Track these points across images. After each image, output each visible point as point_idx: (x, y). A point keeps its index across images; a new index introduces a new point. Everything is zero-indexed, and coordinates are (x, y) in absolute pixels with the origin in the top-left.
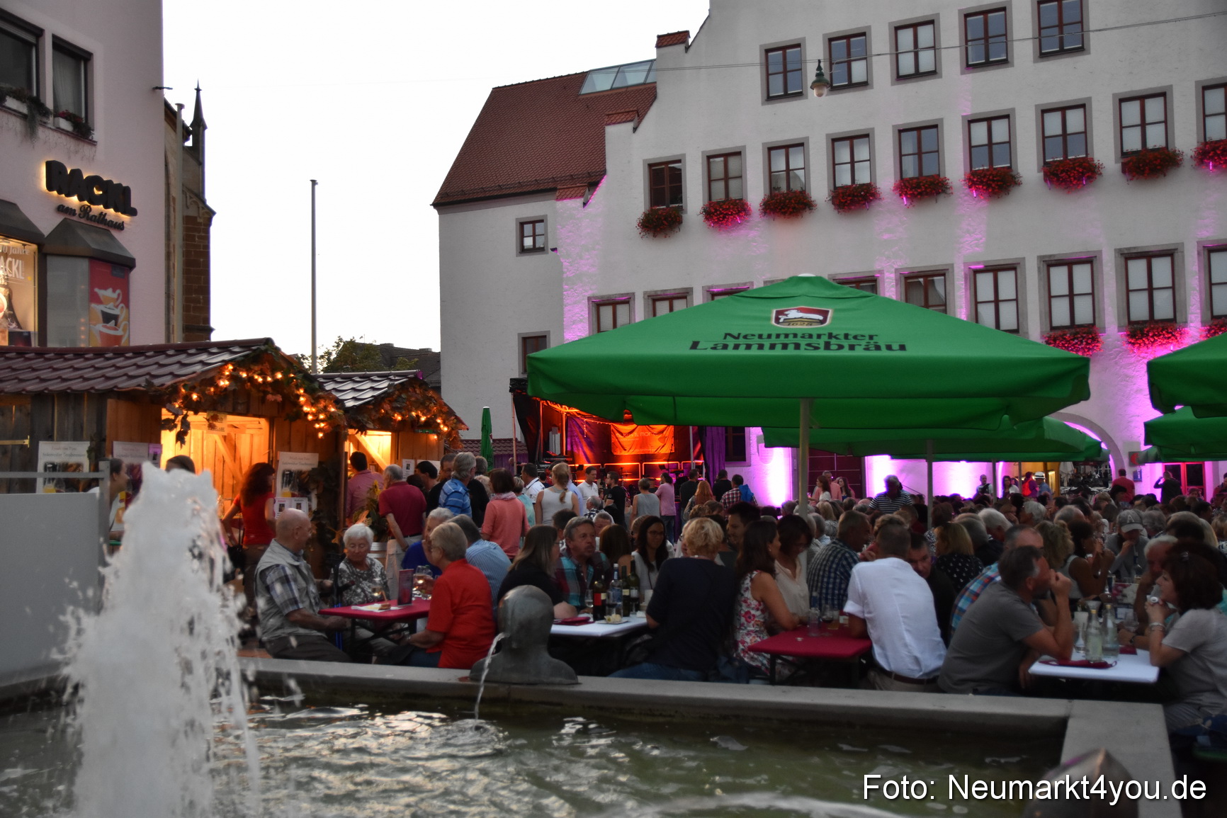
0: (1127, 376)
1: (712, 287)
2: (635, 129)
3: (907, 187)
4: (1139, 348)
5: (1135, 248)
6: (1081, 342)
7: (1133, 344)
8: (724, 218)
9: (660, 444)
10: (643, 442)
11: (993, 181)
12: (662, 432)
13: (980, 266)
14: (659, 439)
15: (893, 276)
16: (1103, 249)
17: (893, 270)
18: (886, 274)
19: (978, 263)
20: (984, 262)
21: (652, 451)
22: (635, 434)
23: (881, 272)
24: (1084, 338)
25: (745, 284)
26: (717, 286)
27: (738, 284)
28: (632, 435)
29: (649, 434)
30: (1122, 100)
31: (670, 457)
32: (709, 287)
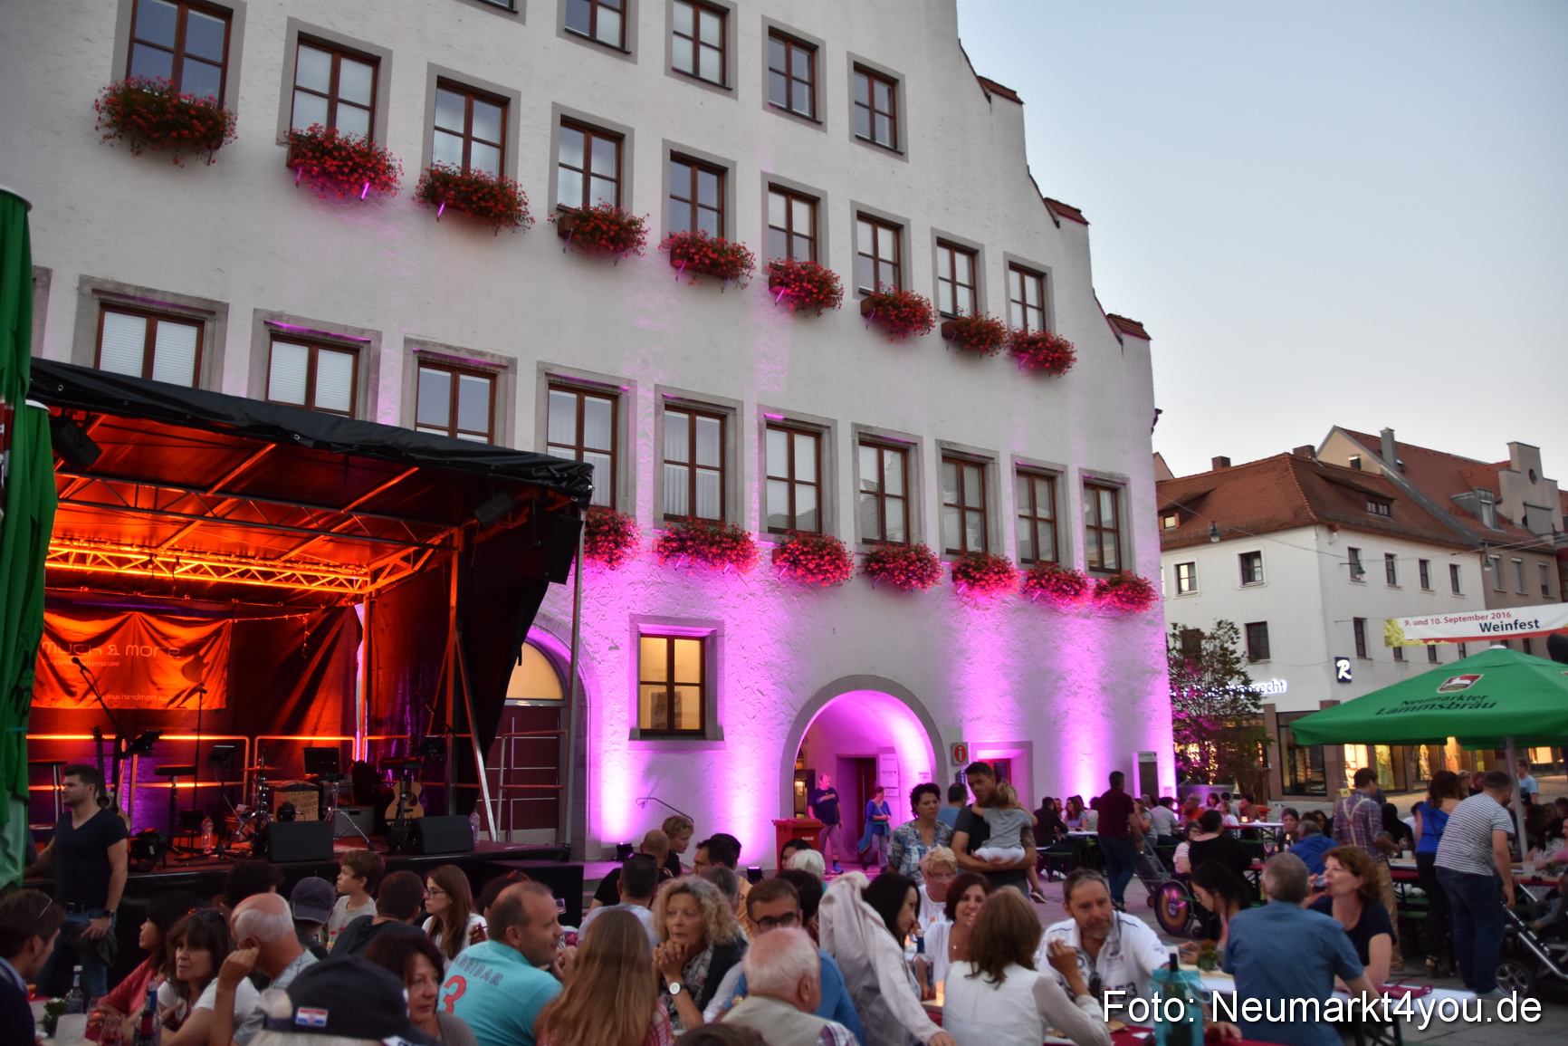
1: (280, 316)
9: (181, 683)
10: (132, 673)
12: (190, 649)
13: (779, 417)
14: (184, 671)
15: (651, 396)
17: (652, 385)
18: (641, 388)
19: (778, 411)
20: (781, 411)
21: (158, 701)
22: (110, 647)
23: (632, 383)
25: (363, 331)
26: (290, 317)
27: (346, 328)
28: (99, 650)
29: (154, 651)
30: (937, 240)
31: (202, 722)
32: (272, 315)
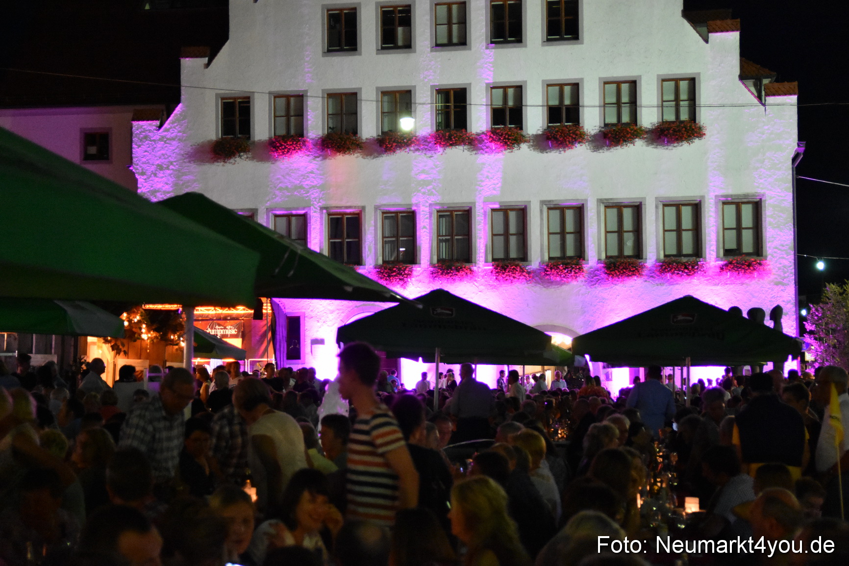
0: (604, 299)
1: (275, 210)
2: (208, 65)
3: (441, 139)
4: (612, 278)
5: (611, 199)
6: (571, 271)
7: (609, 274)
8: (288, 152)
11: (509, 139)
13: (497, 206)
15: (427, 209)
16: (589, 199)
17: (428, 205)
18: (422, 208)
19: (495, 203)
20: (500, 202)
23: (418, 206)
24: (573, 268)
25: (304, 209)
26: (280, 209)
27: (298, 208)
30: (605, 83)
32: (272, 209)
